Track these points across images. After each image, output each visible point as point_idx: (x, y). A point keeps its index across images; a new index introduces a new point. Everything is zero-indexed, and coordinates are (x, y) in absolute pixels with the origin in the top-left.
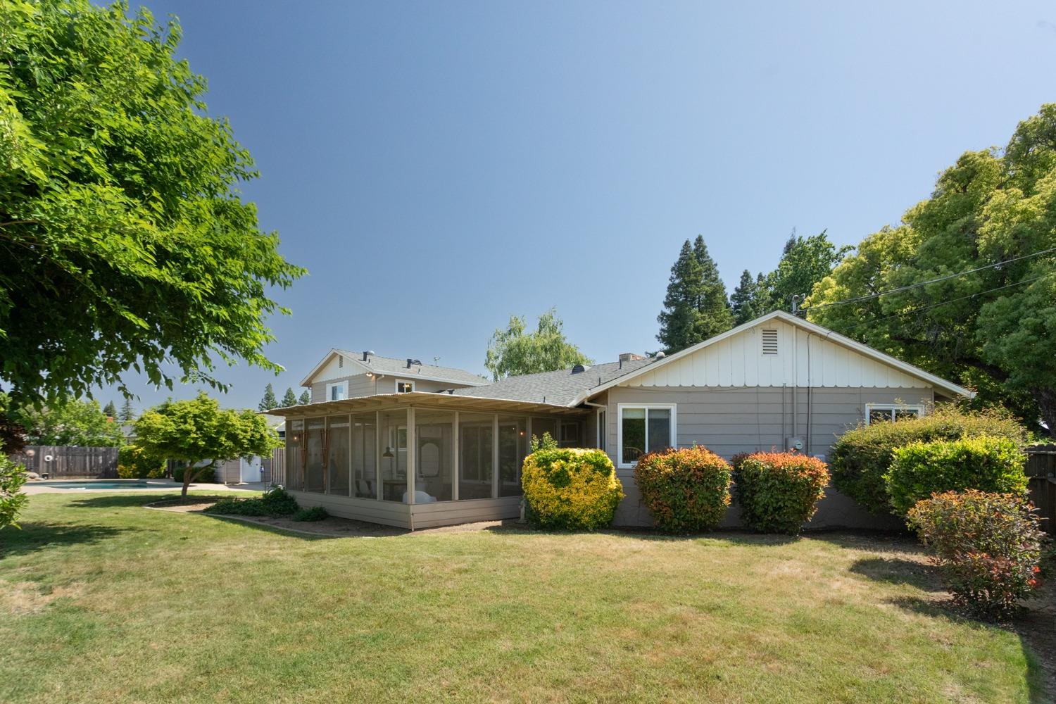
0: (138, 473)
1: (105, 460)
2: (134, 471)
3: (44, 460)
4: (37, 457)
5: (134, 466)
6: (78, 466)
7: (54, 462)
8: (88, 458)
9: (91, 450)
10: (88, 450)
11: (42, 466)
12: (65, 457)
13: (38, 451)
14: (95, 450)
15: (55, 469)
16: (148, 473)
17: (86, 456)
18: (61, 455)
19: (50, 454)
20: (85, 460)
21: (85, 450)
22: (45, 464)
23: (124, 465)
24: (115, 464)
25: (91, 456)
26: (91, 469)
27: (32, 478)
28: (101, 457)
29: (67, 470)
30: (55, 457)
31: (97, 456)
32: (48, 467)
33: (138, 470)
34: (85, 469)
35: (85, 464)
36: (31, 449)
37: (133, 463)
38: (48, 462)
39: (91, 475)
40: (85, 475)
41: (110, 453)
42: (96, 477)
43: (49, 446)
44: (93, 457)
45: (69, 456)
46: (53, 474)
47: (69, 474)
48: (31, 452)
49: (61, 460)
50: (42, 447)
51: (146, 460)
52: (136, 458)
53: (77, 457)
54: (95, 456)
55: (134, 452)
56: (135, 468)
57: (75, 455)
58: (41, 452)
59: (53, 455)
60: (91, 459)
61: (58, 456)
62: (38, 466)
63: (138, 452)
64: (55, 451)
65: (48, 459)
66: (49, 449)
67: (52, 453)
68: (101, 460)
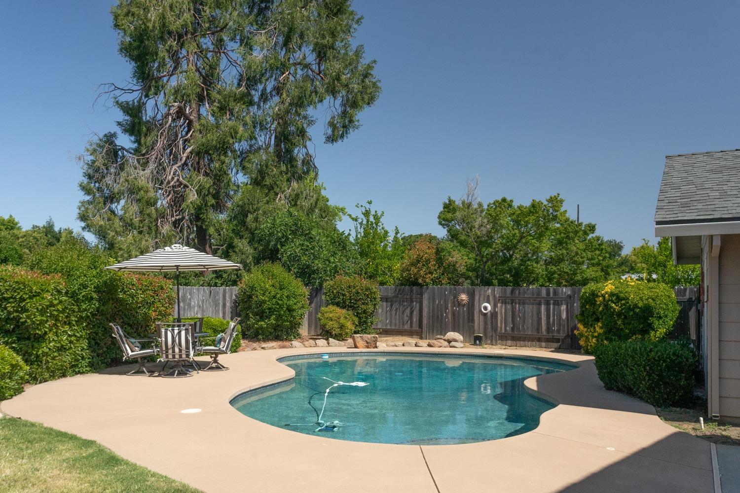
3: (480, 311)
4: (471, 304)
5: (599, 328)
6: (529, 321)
7: (494, 314)
8: (543, 307)
9: (548, 293)
11: (478, 320)
12: (509, 306)
13: (471, 295)
14: (555, 293)
15: (494, 328)
17: (540, 304)
18: (504, 302)
19: (488, 302)
20: (539, 312)
21: (539, 294)
22: (482, 317)
23: (586, 324)
25: (548, 304)
26: (549, 329)
28: (564, 307)
29: (513, 329)
30: (495, 306)
31: (557, 304)
32: (486, 323)
34: (538, 329)
35: (539, 319)
36: (463, 292)
37: (597, 320)
38: (485, 315)
42: (556, 345)
43: (487, 287)
44: (552, 306)
45: (516, 304)
46: (492, 336)
47: (516, 337)
48: (464, 297)
49: (503, 311)
50: (477, 289)
51: (619, 314)
52: (601, 309)
53: (526, 306)
54: (554, 304)
55: (597, 296)
56: (601, 331)
57: (524, 303)
58: (477, 298)
59: (492, 303)
60: (548, 310)
61: (499, 305)
62: (473, 321)
63: (603, 296)
64: (494, 296)
65: (486, 308)
66: (486, 291)
67: (491, 299)
68: (565, 313)
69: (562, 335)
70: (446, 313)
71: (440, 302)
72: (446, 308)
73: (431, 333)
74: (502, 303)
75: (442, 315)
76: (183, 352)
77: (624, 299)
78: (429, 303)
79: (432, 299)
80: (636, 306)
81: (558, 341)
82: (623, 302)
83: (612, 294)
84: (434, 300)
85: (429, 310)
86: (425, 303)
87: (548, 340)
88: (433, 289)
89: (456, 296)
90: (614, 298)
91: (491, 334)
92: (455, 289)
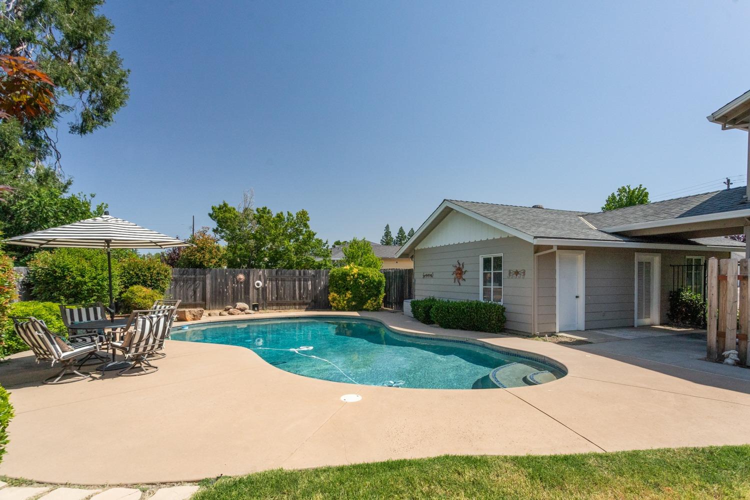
0: (354, 303)
1: (314, 286)
2: (349, 301)
3: (254, 286)
4: (247, 282)
5: (349, 295)
6: (288, 292)
7: (264, 289)
8: (297, 283)
9: (300, 273)
10: (297, 273)
11: (252, 294)
12: (274, 283)
13: (247, 276)
14: (304, 274)
15: (265, 298)
16: (364, 303)
17: (295, 281)
18: (271, 280)
19: (260, 280)
20: (294, 286)
21: (294, 274)
22: (255, 291)
23: (339, 293)
24: (326, 291)
25: (300, 281)
26: (300, 297)
27: (242, 310)
28: (310, 283)
29: (277, 298)
30: (265, 282)
31: (306, 280)
32: (258, 295)
33: (353, 299)
34: (294, 297)
35: (295, 291)
36: (241, 273)
37: (347, 290)
38: (258, 289)
39: (301, 305)
40: (295, 304)
41: (320, 277)
42: (305, 307)
43: (258, 270)
44: (302, 282)
45: (279, 281)
46: (263, 304)
47: (279, 303)
48: (241, 277)
49: (270, 286)
50: (252, 270)
51: (363, 286)
52: (352, 283)
53: (286, 282)
54: (304, 281)
55: (348, 275)
56: (350, 296)
57: (284, 281)
58: (251, 277)
59: (263, 280)
60: (300, 284)
61: (268, 282)
62: (248, 294)
63: (353, 275)
64: (264, 275)
65: (258, 284)
66: (258, 273)
67: (262, 277)
68: (310, 286)
69: (309, 301)
70: (227, 289)
71: (221, 281)
72: (227, 285)
73: (214, 303)
74: (269, 280)
75: (223, 291)
76: (157, 342)
77: (367, 277)
78: (212, 282)
79: (214, 278)
80: (374, 281)
81: (306, 304)
82: (366, 279)
83: (359, 274)
84: (216, 279)
85: (212, 287)
86: (208, 282)
87: (300, 304)
88: (216, 271)
89: (235, 276)
90: (361, 276)
91: (262, 302)
92: (234, 271)
